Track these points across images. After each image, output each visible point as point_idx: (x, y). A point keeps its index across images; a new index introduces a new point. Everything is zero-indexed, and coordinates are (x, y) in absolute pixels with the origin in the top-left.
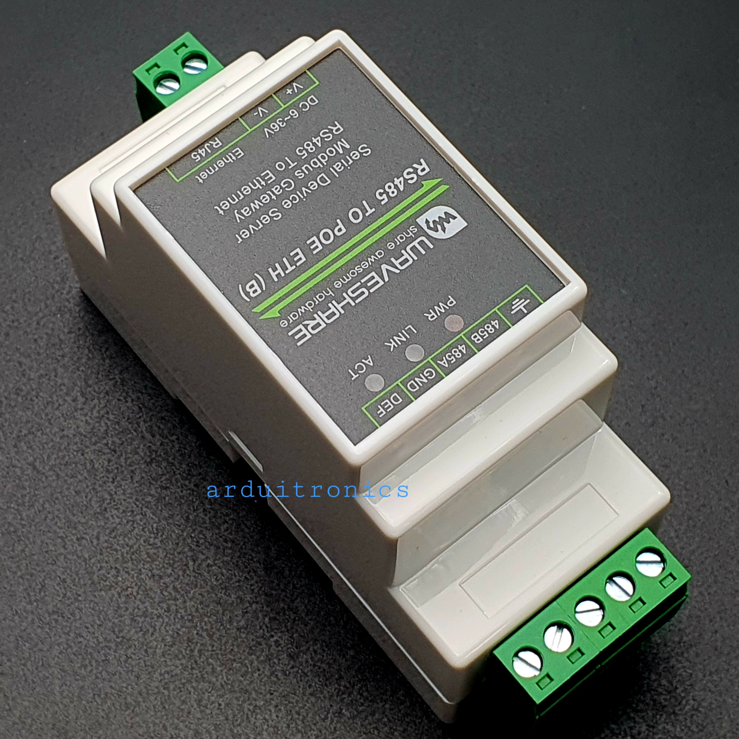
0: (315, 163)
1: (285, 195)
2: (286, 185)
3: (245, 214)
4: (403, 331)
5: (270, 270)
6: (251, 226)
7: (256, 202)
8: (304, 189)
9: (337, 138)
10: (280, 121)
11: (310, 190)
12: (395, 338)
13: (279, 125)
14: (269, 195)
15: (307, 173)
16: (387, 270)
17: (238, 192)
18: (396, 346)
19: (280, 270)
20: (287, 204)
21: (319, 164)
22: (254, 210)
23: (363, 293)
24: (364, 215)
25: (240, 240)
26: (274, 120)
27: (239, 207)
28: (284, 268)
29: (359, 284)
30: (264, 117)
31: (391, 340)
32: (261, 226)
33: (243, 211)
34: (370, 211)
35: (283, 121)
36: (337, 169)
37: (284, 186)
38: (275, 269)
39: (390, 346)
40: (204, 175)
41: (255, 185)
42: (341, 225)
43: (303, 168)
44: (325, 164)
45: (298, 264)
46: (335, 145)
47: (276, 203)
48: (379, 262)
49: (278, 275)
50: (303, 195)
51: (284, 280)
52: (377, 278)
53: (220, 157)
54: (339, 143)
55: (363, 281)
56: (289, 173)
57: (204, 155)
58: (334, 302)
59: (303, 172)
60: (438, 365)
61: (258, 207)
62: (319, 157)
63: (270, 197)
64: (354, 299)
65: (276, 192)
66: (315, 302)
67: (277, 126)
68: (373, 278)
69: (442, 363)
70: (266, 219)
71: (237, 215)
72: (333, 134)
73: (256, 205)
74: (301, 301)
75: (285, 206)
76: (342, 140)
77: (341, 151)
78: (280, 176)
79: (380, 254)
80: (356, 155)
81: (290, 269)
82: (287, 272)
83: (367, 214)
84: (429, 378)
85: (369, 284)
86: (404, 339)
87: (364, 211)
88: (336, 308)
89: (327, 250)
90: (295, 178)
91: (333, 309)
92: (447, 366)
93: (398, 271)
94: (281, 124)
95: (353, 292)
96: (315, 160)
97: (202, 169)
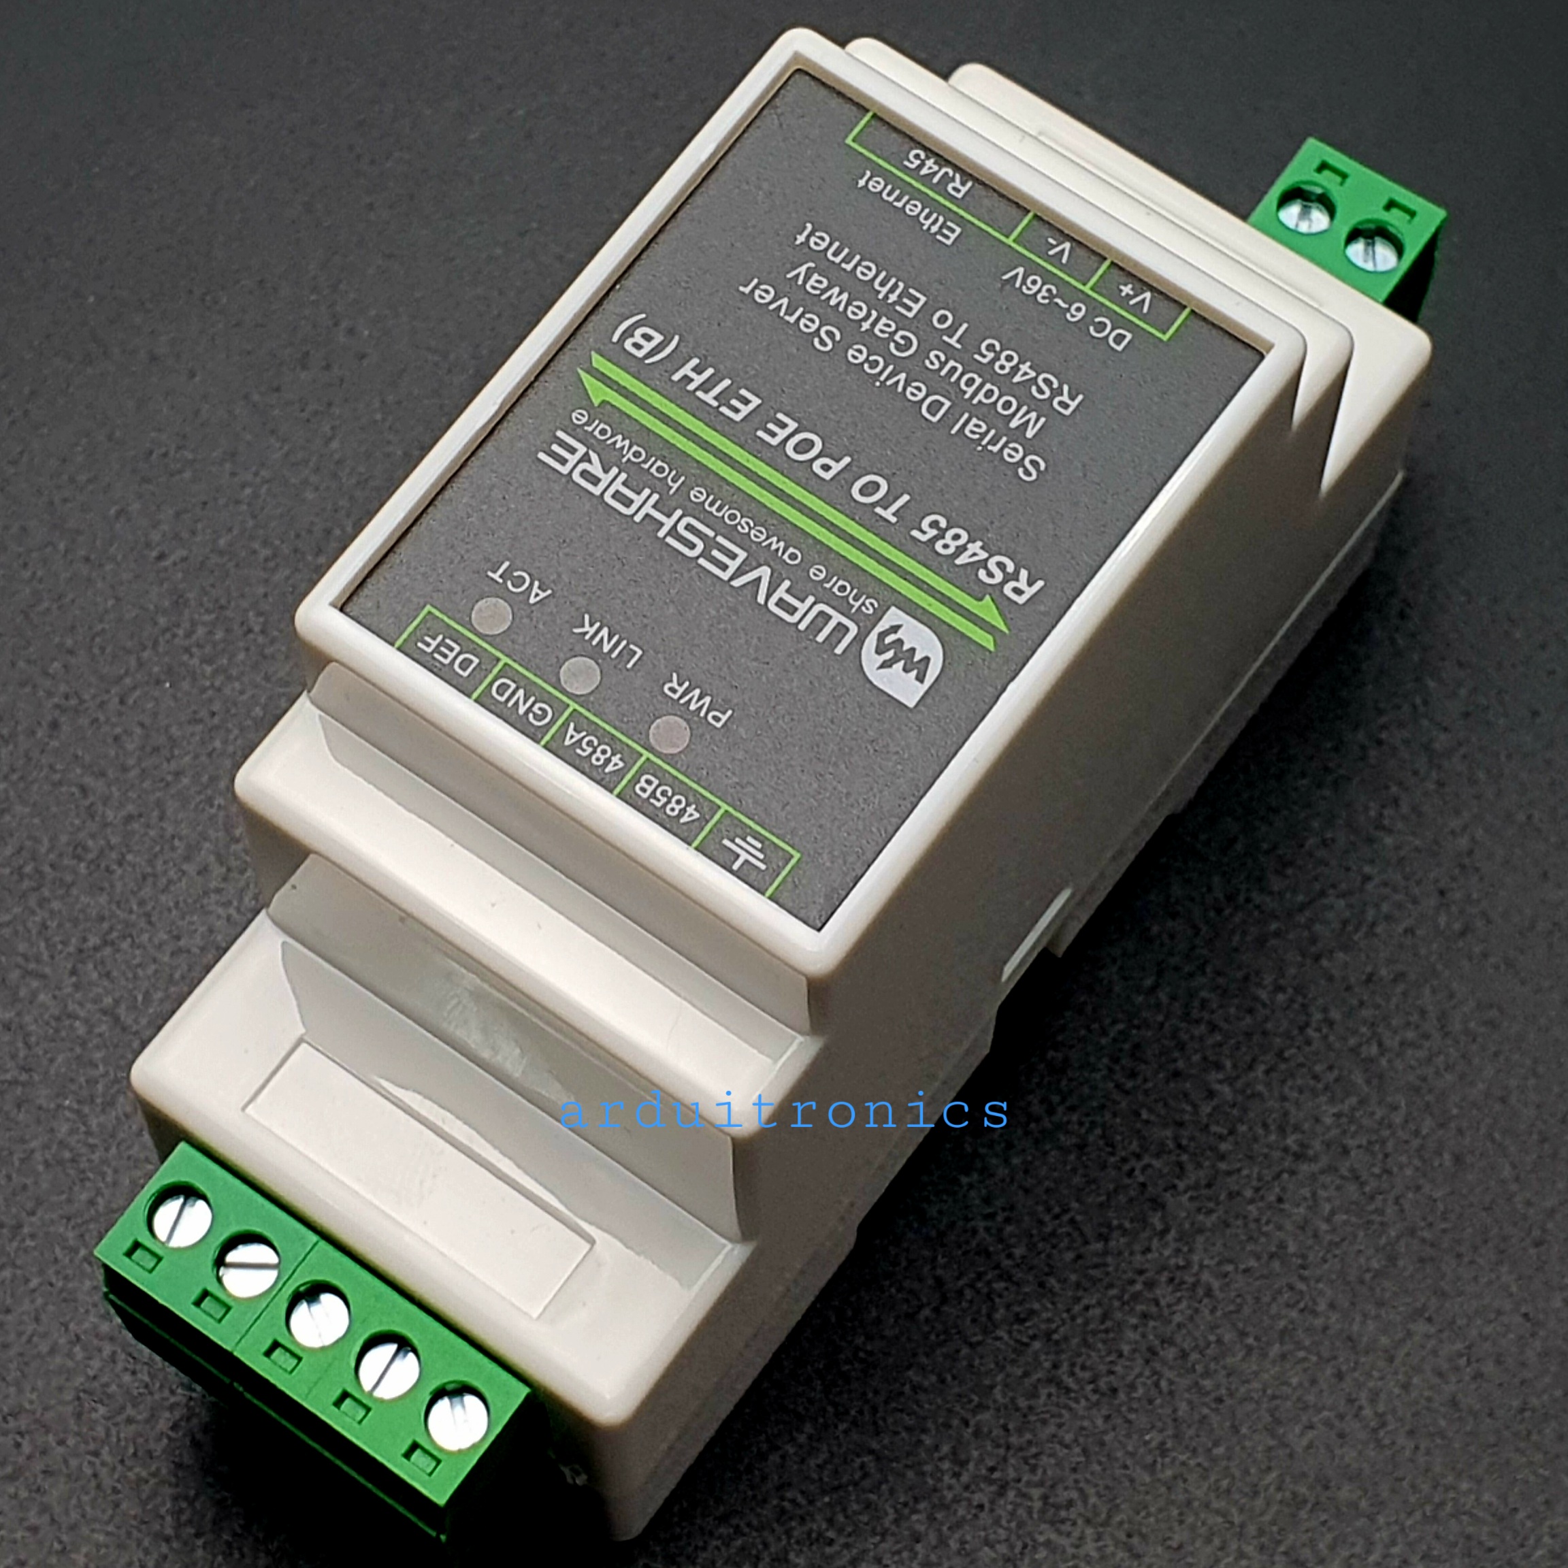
0: (970, 382)
1: (876, 345)
2: (902, 342)
3: (812, 282)
4: (624, 643)
5: (695, 361)
6: (785, 301)
7: (845, 296)
8: (903, 376)
9: (1044, 408)
10: (1049, 291)
11: (905, 389)
12: (605, 632)
13: (1039, 291)
14: (869, 315)
15: (943, 373)
16: (759, 579)
17: (858, 257)
18: (587, 637)
19: (699, 379)
20: (857, 355)
21: (970, 391)
22: (824, 297)
23: (692, 546)
24: (874, 505)
25: (747, 290)
26: (1048, 277)
27: (824, 266)
28: (706, 387)
29: (711, 533)
30: (1049, 259)
31: (597, 625)
32: (792, 319)
33: (816, 277)
34: (888, 514)
35: (1051, 296)
36: (970, 427)
37: (897, 338)
38: (698, 370)
39: (583, 626)
40: (877, 185)
41: (882, 284)
42: (836, 467)
43: (952, 363)
44: (975, 401)
45: (724, 410)
46: (1024, 409)
47: (852, 332)
48: (772, 559)
49: (687, 380)
50: (888, 378)
51: (681, 394)
52: (733, 565)
53: (927, 202)
54: (1033, 415)
55: (720, 539)
56: (931, 339)
57: (924, 171)
58: (656, 497)
59: (943, 365)
60: (565, 725)
61: (833, 302)
62: (988, 386)
63: (865, 319)
64: (673, 532)
65: (880, 326)
66: (645, 462)
67: (1035, 288)
68: (733, 556)
69: (571, 731)
70: (810, 324)
71: (803, 269)
72: (1051, 399)
73: (837, 297)
74: (642, 435)
75: (851, 352)
76: (1043, 420)
77: (1014, 423)
78: (921, 323)
79: (793, 557)
80: (1014, 454)
81: (709, 398)
82: (700, 394)
83: (878, 510)
84: (531, 716)
85: (715, 553)
86: (606, 648)
87: (885, 503)
88: (643, 504)
89: (775, 456)
90: (923, 353)
91: (638, 500)
92: (567, 742)
93: (761, 599)
94: (1044, 293)
95: (689, 527)
96: (978, 381)
97: (888, 177)
